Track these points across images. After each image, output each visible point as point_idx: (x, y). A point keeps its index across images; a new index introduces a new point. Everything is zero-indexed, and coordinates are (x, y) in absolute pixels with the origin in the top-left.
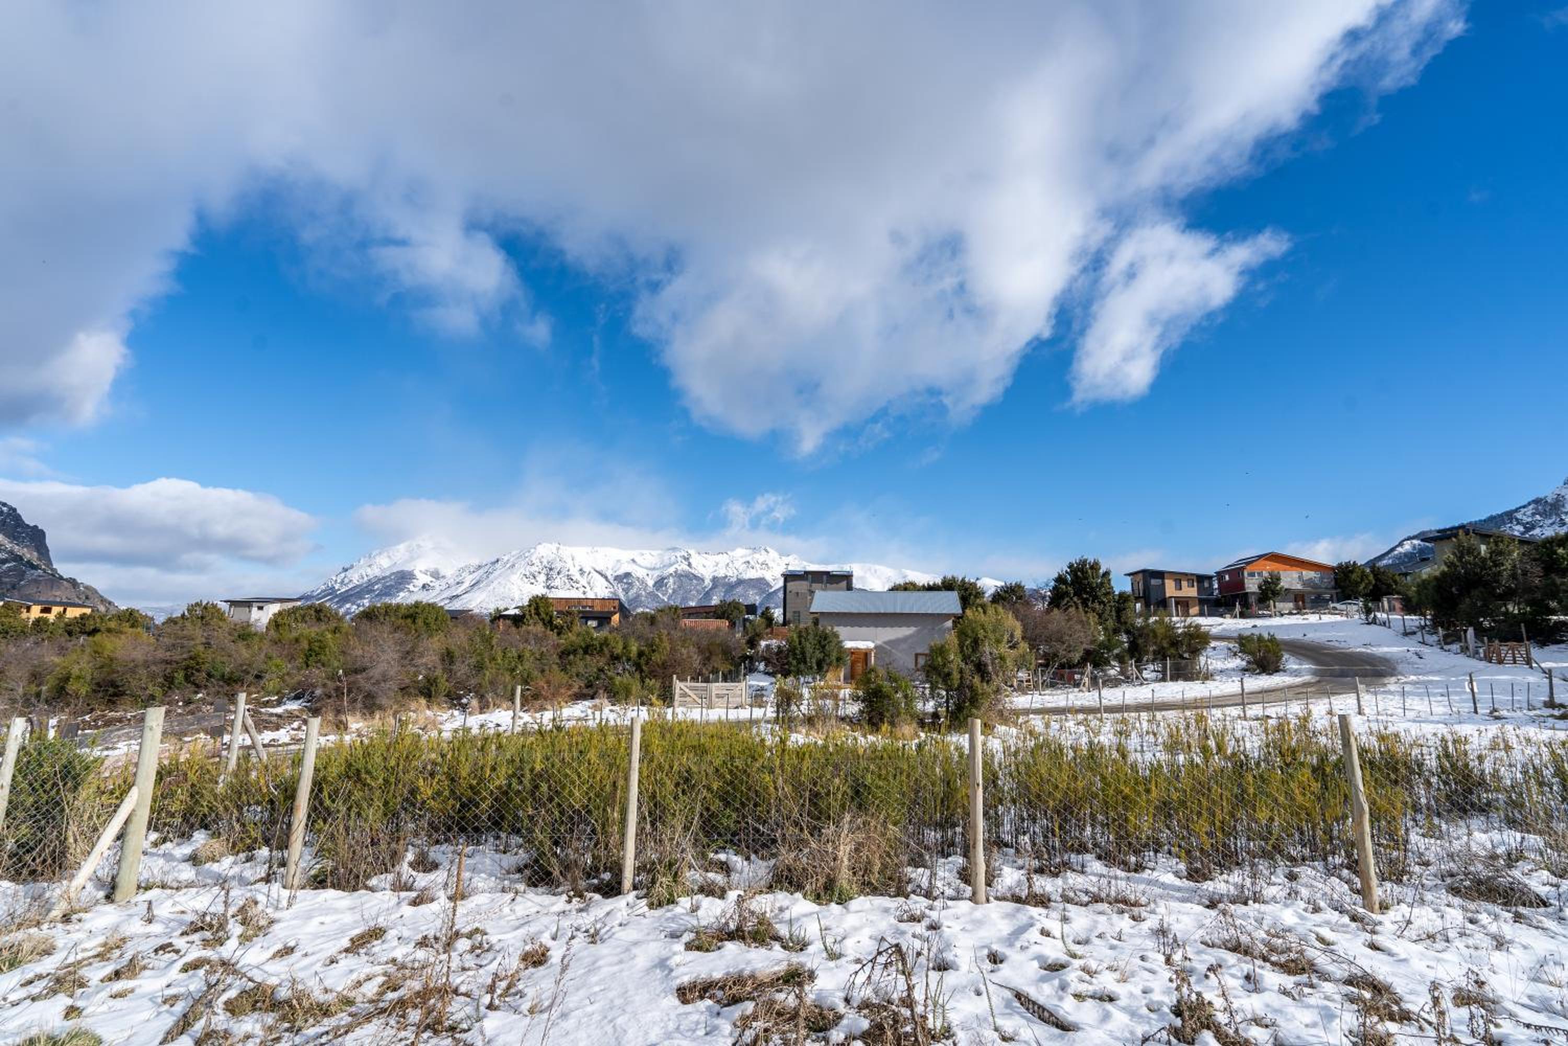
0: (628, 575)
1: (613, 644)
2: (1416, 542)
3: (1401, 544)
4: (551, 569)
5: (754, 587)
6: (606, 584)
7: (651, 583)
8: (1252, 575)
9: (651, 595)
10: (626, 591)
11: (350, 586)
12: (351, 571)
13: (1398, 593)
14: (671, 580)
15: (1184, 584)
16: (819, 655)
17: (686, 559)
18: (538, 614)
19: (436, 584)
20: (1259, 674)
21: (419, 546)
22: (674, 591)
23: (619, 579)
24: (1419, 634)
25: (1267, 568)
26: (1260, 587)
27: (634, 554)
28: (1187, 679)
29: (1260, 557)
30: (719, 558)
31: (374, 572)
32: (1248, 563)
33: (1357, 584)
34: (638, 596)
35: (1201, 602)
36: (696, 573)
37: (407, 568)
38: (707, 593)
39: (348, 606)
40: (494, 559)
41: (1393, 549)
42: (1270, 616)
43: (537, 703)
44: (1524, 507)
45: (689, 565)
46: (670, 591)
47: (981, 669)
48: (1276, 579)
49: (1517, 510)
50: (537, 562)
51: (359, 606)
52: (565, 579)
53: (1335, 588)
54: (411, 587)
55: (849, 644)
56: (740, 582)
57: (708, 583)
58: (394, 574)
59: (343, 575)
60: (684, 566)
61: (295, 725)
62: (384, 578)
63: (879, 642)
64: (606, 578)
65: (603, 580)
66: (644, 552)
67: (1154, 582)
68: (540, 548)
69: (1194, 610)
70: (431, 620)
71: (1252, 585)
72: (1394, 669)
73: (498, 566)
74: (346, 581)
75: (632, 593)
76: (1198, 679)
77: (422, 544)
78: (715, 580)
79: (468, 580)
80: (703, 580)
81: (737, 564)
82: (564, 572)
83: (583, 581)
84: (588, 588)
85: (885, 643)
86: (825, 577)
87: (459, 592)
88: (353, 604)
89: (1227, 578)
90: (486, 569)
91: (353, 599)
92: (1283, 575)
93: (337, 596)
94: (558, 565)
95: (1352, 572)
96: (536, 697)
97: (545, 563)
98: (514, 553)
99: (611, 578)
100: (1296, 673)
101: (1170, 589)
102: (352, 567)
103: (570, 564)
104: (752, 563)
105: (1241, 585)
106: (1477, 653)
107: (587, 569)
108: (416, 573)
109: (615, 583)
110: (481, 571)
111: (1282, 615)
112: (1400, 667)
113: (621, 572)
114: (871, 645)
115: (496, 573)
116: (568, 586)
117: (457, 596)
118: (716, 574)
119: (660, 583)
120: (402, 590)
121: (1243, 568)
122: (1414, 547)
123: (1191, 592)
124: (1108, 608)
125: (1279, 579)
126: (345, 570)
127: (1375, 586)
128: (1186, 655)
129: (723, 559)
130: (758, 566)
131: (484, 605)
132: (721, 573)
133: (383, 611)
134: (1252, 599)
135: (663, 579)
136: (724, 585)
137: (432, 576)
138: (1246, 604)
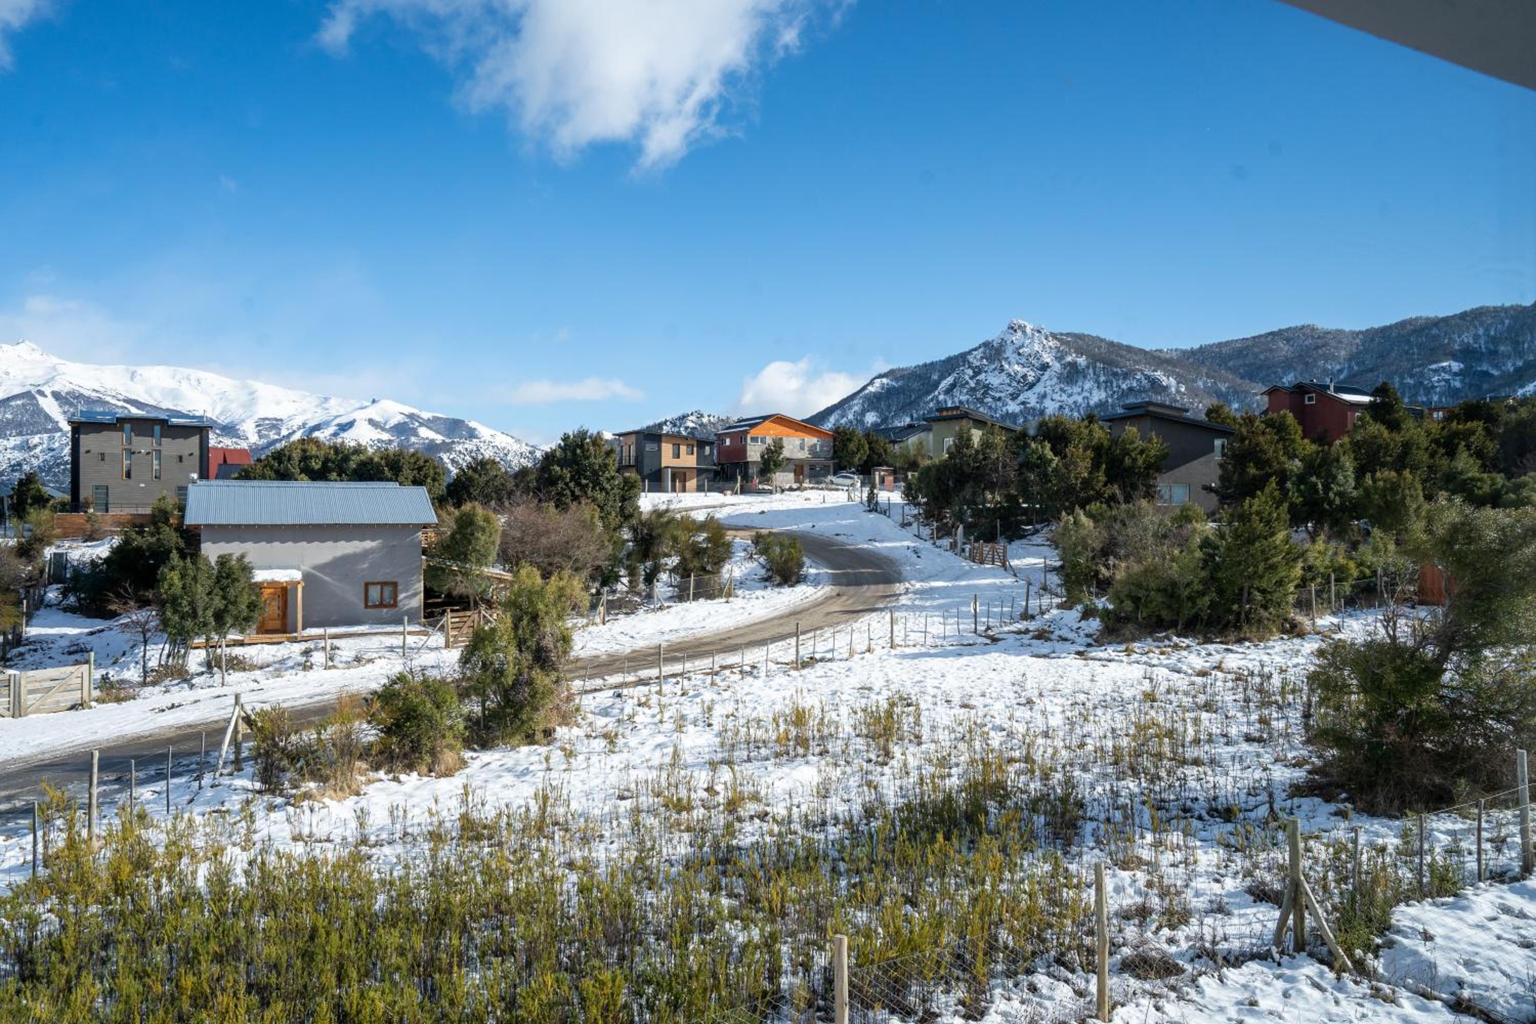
2: (885, 380)
3: (871, 383)
8: (754, 439)
13: (887, 465)
15: (683, 449)
16: (218, 603)
20: (780, 585)
24: (915, 525)
25: (770, 432)
26: (762, 457)
28: (710, 596)
29: (765, 418)
32: (752, 426)
33: (854, 454)
35: (700, 472)
41: (864, 388)
42: (771, 492)
44: (975, 349)
47: (541, 658)
48: (779, 446)
49: (970, 352)
53: (833, 458)
55: (260, 576)
63: (306, 568)
67: (649, 447)
69: (692, 483)
71: (754, 453)
72: (900, 573)
76: (720, 596)
85: (316, 568)
86: (157, 429)
89: (728, 442)
92: (786, 442)
95: (850, 440)
100: (816, 582)
101: (667, 458)
105: (743, 451)
106: (963, 550)
111: (783, 491)
112: (906, 569)
114: (297, 575)
121: (746, 432)
122: (883, 387)
123: (689, 460)
124: (611, 498)
125: (781, 447)
127: (869, 456)
128: (709, 568)
134: (753, 470)
138: (746, 477)
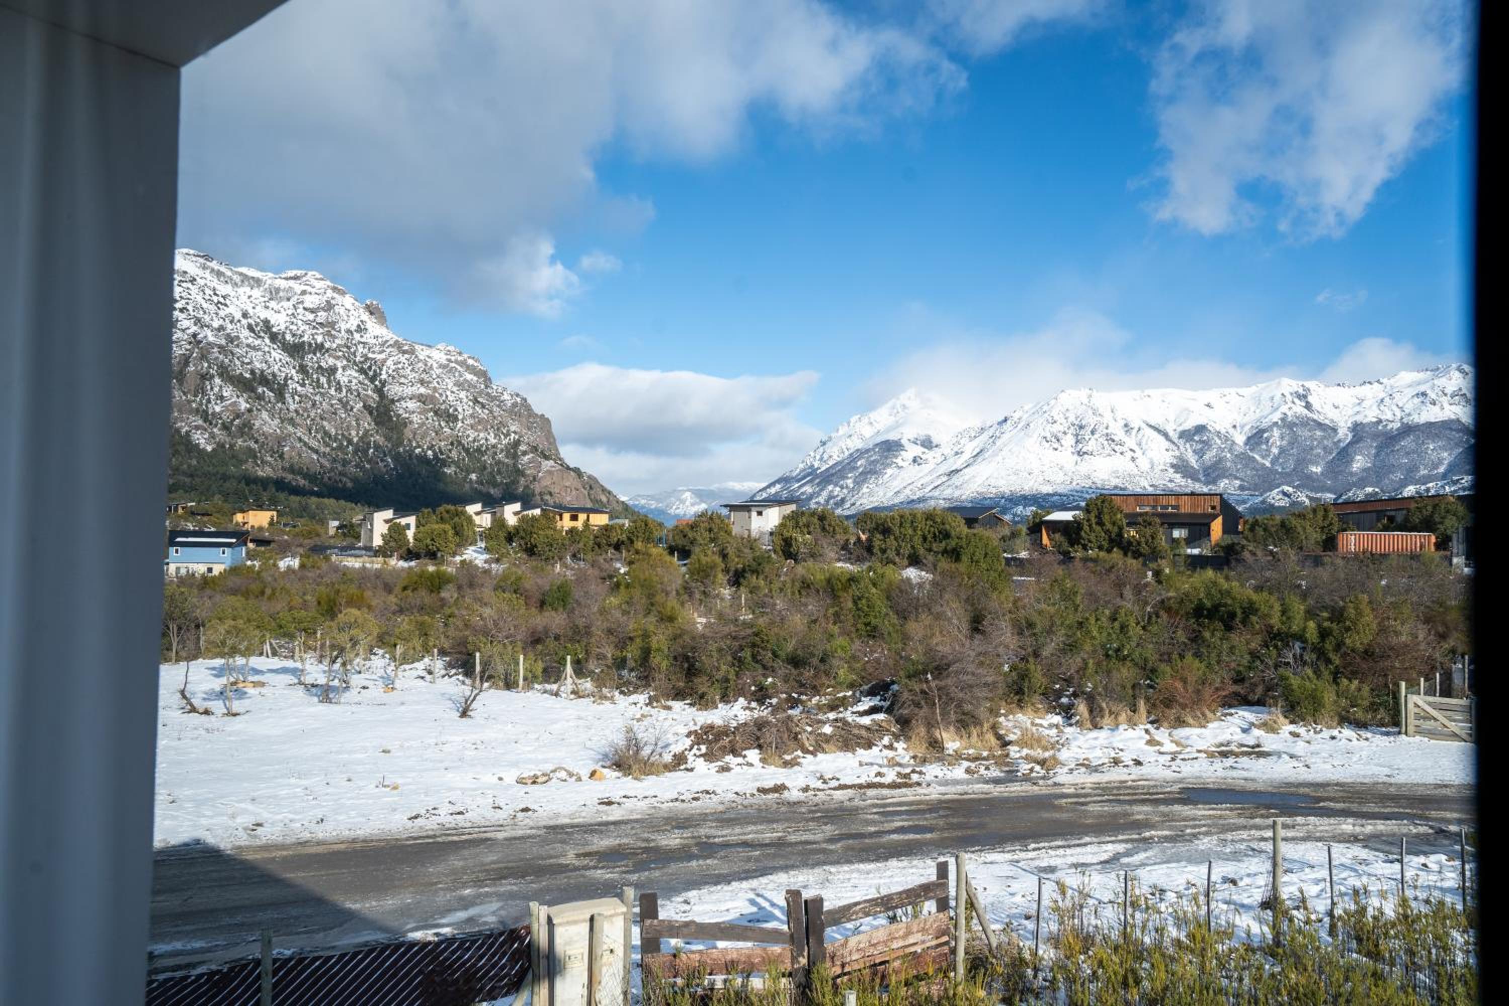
0: (1201, 429)
1: (1264, 609)
4: (1081, 427)
5: (1436, 437)
6: (1167, 444)
7: (1240, 439)
9: (1245, 459)
10: (1200, 453)
11: (831, 463)
12: (829, 444)
14: (1276, 433)
17: (1303, 397)
18: (1100, 523)
19: (929, 455)
21: (904, 407)
22: (1282, 451)
23: (1187, 435)
27: (1211, 396)
30: (1366, 391)
31: (856, 444)
34: (1220, 460)
36: (1321, 419)
37: (892, 436)
38: (1345, 449)
39: (830, 488)
40: (1002, 418)
43: (1172, 713)
45: (1308, 406)
46: (1275, 451)
50: (1060, 418)
51: (842, 487)
52: (1103, 440)
54: (899, 461)
56: (1408, 429)
57: (1344, 434)
58: (877, 445)
59: (821, 450)
60: (1299, 408)
61: (886, 740)
62: (867, 451)
64: (1166, 435)
65: (1162, 439)
66: (1226, 391)
68: (1063, 396)
70: (979, 555)
73: (1006, 427)
74: (826, 457)
75: (1209, 456)
77: (908, 403)
78: (1358, 429)
79: (970, 448)
80: (1335, 430)
81: (1400, 399)
82: (1101, 430)
83: (1131, 442)
84: (1139, 453)
87: (959, 463)
88: (836, 485)
90: (991, 432)
91: (834, 479)
93: (817, 476)
94: (1090, 420)
96: (1168, 703)
97: (1072, 419)
98: (1026, 408)
99: (1174, 436)
102: (830, 439)
103: (1108, 418)
104: (1433, 395)
107: (1135, 424)
108: (904, 442)
109: (1181, 442)
110: (984, 437)
113: (1189, 425)
115: (1005, 437)
116: (1108, 450)
117: (957, 471)
118: (1359, 418)
119: (1257, 438)
120: (889, 465)
126: (824, 443)
129: (1372, 392)
130: (1445, 400)
131: (993, 482)
132: (1370, 415)
133: (897, 522)
135: (1261, 432)
136: (1375, 436)
137: (923, 445)
